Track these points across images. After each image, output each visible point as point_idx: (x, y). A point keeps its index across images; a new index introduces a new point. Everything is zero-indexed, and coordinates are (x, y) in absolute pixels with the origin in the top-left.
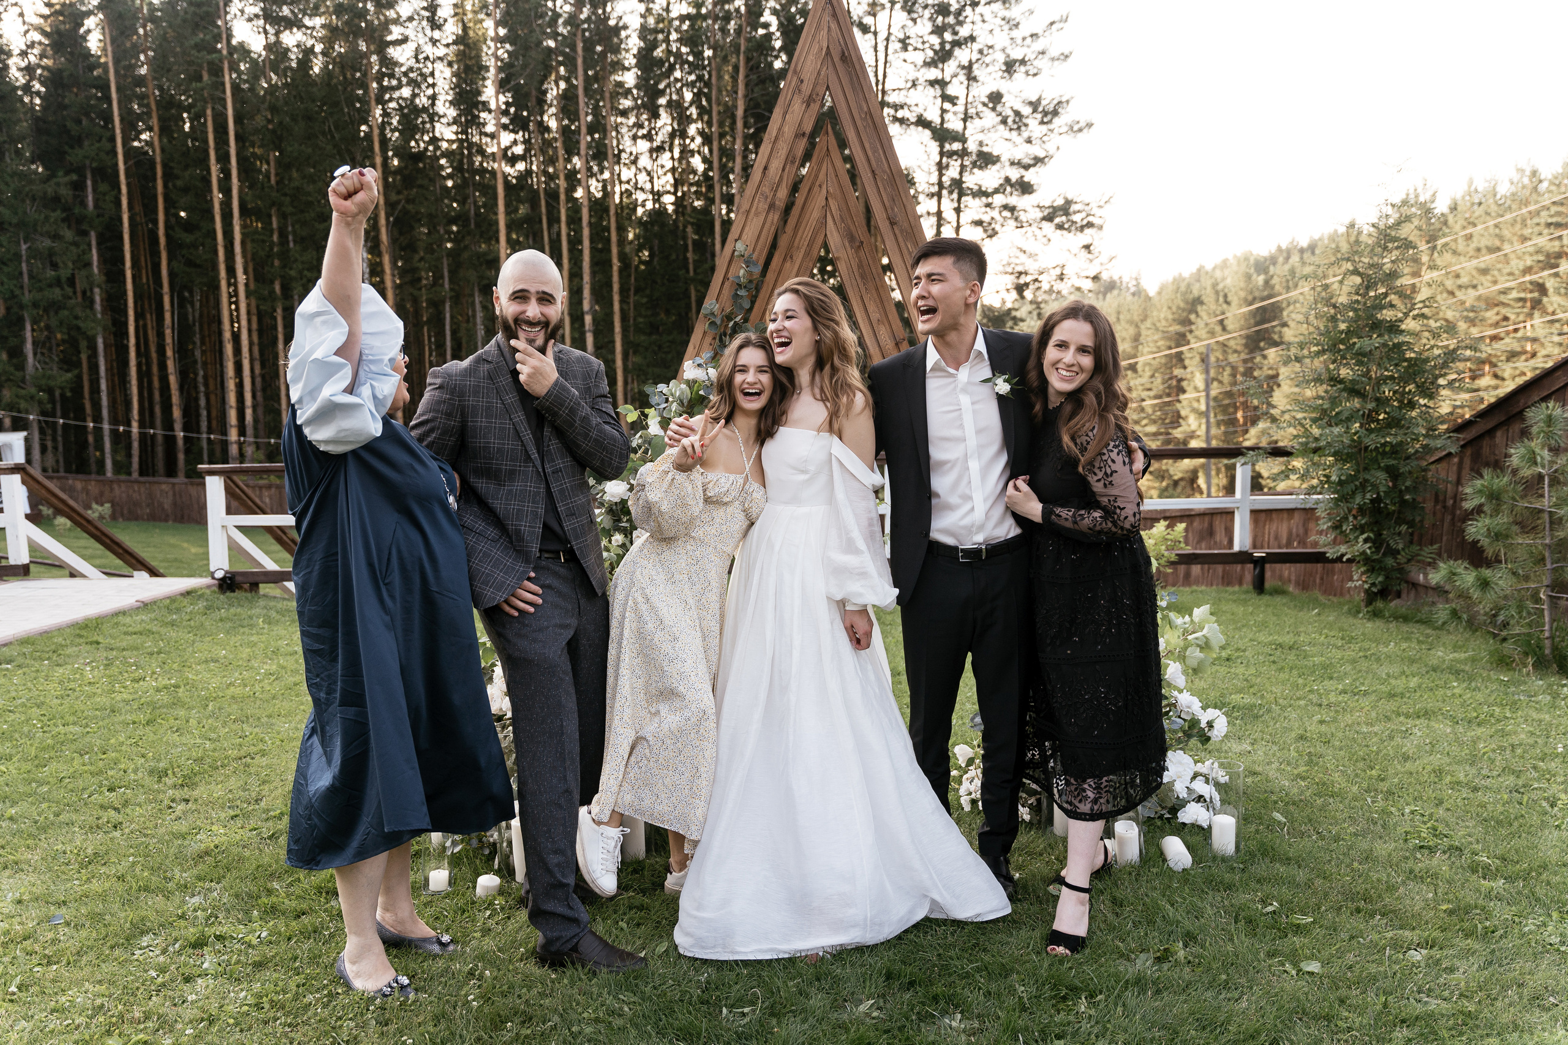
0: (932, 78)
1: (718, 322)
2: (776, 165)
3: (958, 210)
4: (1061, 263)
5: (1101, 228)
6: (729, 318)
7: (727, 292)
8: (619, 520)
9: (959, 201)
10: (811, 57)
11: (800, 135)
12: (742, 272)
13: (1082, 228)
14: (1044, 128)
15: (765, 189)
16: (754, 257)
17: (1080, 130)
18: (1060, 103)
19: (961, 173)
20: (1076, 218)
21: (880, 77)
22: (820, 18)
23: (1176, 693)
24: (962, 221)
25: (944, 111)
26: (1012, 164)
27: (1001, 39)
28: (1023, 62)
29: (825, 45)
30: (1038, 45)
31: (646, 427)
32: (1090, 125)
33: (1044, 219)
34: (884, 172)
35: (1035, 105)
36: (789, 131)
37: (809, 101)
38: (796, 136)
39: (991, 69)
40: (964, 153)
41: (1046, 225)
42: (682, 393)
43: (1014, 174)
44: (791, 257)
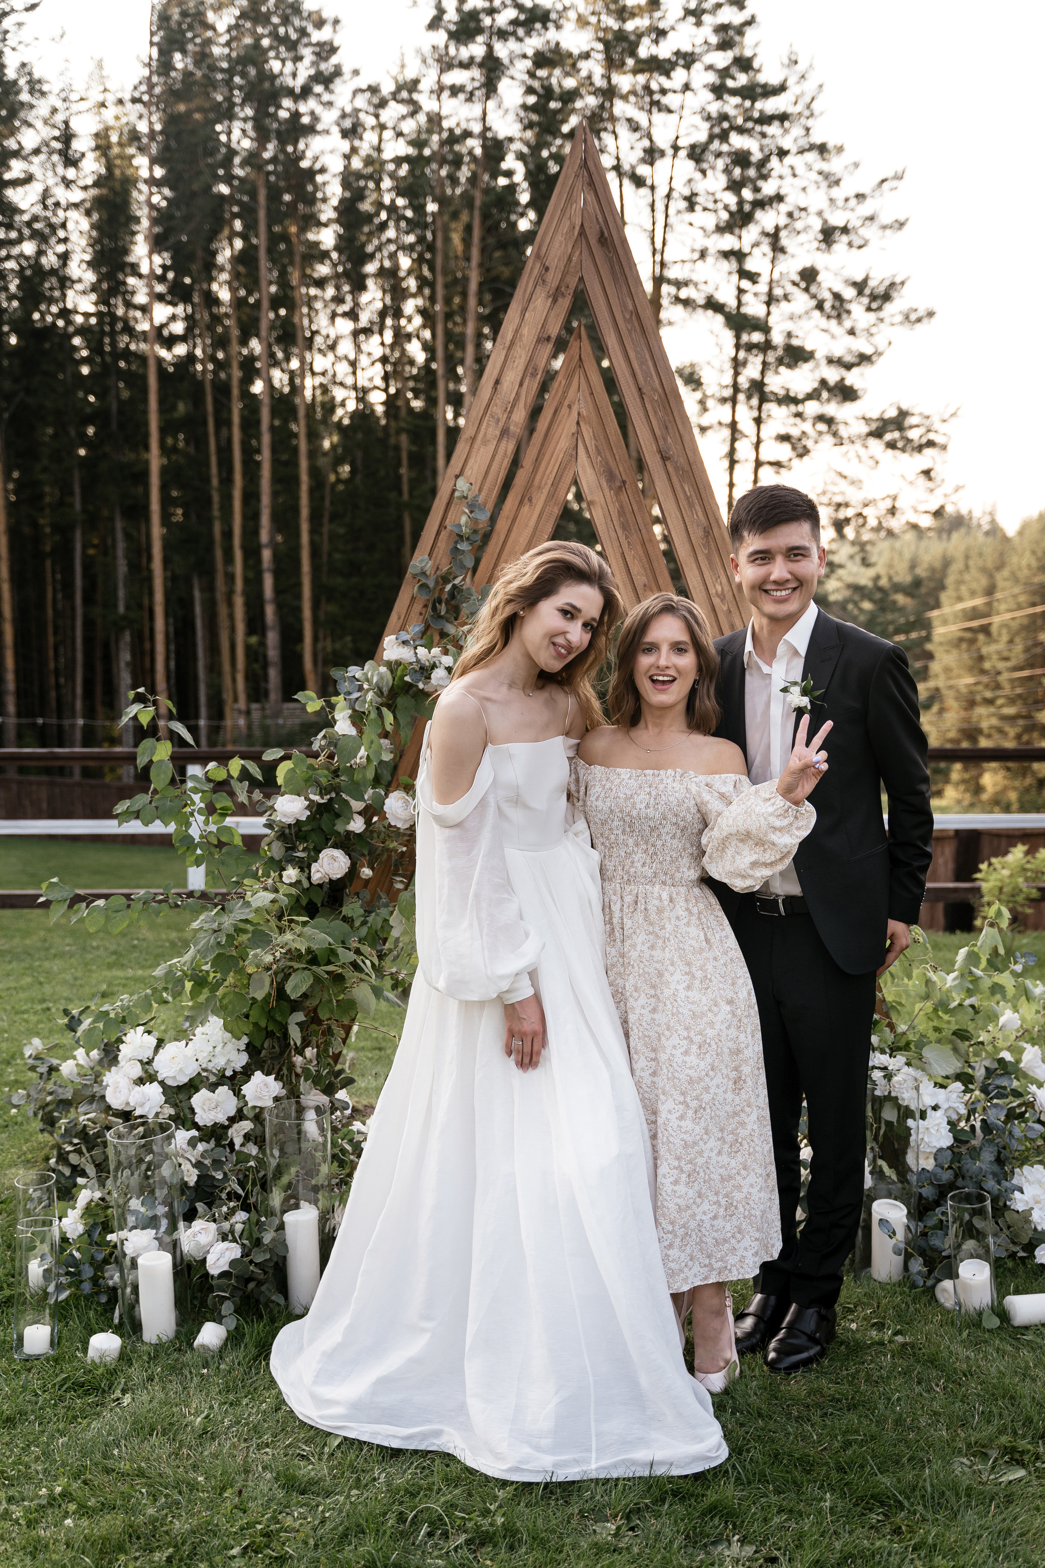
0: (727, 247)
1: (431, 584)
2: (511, 379)
3: (758, 421)
4: (892, 493)
5: (944, 448)
6: (445, 579)
7: (443, 545)
8: (294, 848)
9: (760, 409)
10: (559, 238)
11: (542, 339)
12: (464, 519)
13: (920, 448)
14: (872, 316)
15: (497, 409)
16: (481, 499)
17: (919, 320)
18: (892, 285)
19: (763, 373)
20: (913, 435)
21: (658, 245)
22: (572, 188)
23: (1033, 1088)
24: (763, 435)
25: (741, 291)
26: (830, 361)
27: (817, 199)
28: (845, 230)
29: (578, 223)
30: (865, 209)
31: (331, 724)
32: (931, 314)
33: (871, 434)
34: (655, 390)
35: (860, 287)
36: (529, 334)
37: (555, 296)
38: (539, 341)
39: (802, 237)
40: (766, 346)
41: (873, 442)
42: (381, 677)
43: (833, 375)
44: (530, 500)
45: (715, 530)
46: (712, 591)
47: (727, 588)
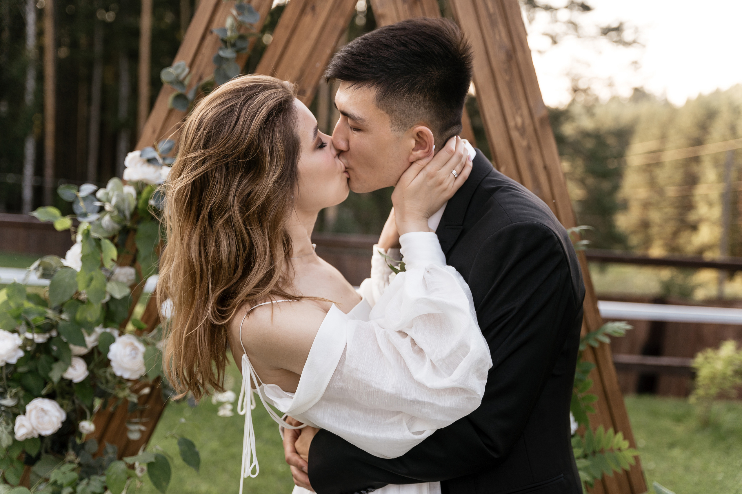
5: (644, 45)
7: (207, 51)
12: (229, 22)
13: (629, 44)
20: (626, 36)
33: (600, 34)
42: (122, 199)
44: (313, 9)
45: (520, 55)
46: (511, 124)
47: (528, 121)
